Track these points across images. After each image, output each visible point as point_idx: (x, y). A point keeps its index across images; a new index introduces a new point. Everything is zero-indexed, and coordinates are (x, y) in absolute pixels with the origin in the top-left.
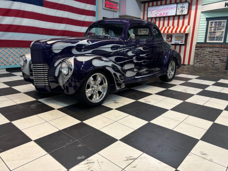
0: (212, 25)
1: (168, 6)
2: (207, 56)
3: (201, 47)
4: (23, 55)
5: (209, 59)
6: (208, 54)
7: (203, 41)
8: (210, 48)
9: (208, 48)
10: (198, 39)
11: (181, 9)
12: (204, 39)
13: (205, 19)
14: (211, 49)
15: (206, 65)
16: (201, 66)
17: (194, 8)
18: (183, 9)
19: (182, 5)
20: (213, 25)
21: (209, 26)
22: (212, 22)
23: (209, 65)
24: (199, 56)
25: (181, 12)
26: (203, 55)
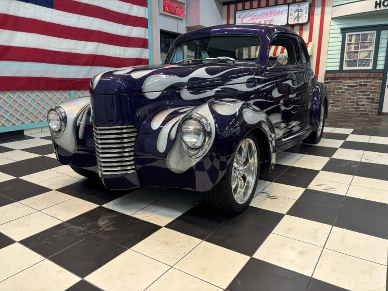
0: (350, 40)
1: (272, 9)
2: (346, 94)
3: (333, 78)
4: (56, 108)
5: (350, 99)
6: (347, 90)
7: (338, 68)
8: (349, 80)
9: (346, 80)
10: (328, 64)
11: (297, 13)
12: (338, 64)
13: (339, 31)
14: (352, 81)
15: (344, 109)
16: (336, 110)
17: (318, 11)
18: (300, 13)
19: (297, 6)
20: (353, 41)
21: (347, 42)
22: (351, 36)
23: (349, 108)
24: (331, 93)
25: (297, 19)
26: (338, 92)
